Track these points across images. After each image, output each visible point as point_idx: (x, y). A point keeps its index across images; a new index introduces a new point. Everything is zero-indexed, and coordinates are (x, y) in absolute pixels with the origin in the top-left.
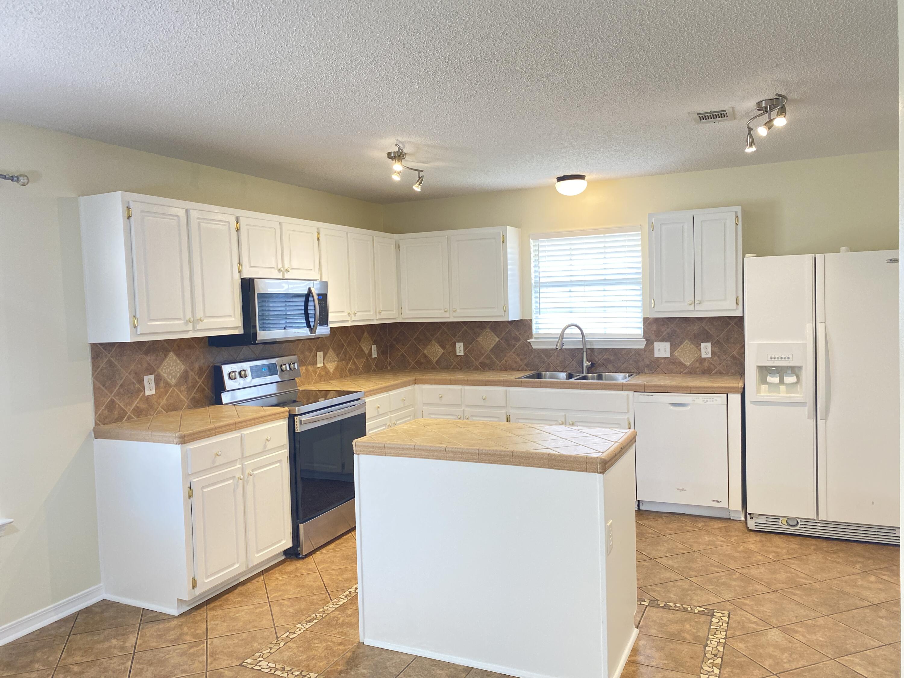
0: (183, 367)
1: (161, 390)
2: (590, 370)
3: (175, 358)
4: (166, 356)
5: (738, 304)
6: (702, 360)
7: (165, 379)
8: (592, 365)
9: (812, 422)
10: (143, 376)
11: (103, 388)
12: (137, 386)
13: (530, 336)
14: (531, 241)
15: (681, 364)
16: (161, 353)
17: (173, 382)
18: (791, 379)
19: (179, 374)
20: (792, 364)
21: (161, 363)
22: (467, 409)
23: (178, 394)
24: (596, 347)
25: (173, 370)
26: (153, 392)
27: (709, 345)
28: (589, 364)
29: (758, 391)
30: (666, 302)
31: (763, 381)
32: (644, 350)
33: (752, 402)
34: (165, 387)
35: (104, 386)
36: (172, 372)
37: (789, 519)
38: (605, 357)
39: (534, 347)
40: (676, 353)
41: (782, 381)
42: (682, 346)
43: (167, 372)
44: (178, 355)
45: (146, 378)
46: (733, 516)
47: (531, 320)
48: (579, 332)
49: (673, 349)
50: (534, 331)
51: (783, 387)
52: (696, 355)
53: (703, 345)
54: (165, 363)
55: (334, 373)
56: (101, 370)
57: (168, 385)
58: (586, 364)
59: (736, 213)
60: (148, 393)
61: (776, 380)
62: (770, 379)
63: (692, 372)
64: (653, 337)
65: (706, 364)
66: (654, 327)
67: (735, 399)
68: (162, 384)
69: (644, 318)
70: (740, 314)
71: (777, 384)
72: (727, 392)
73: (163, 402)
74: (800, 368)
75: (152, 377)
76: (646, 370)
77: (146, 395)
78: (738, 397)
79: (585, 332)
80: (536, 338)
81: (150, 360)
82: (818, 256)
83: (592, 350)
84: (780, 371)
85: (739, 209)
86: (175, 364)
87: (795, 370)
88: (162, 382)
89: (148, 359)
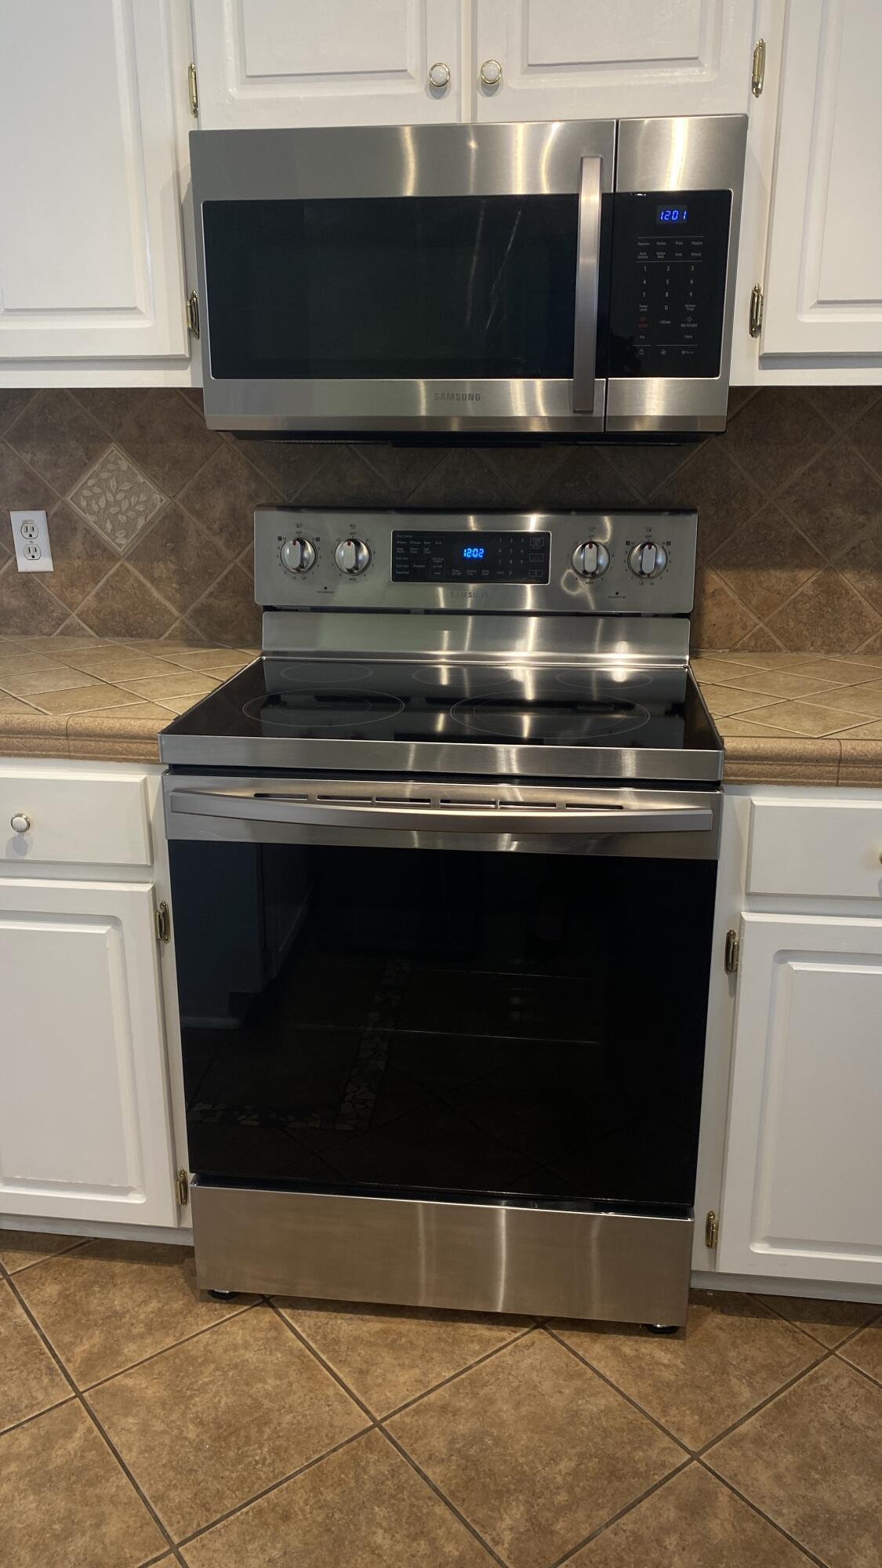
0: (159, 500)
1: (77, 563)
3: (124, 464)
4: (91, 457)
7: (88, 532)
10: (9, 511)
16: (73, 444)
17: (121, 543)
19: (141, 522)
21: (74, 477)
23: (142, 586)
25: (118, 503)
26: (45, 564)
34: (91, 557)
36: (113, 510)
43: (95, 508)
44: (141, 458)
45: (17, 518)
54: (87, 479)
57: (100, 550)
60: (25, 565)
68: (77, 545)
73: (88, 600)
75: (38, 518)
77: (20, 569)
81: (32, 463)
86: (126, 486)
88: (79, 536)
89: (26, 457)
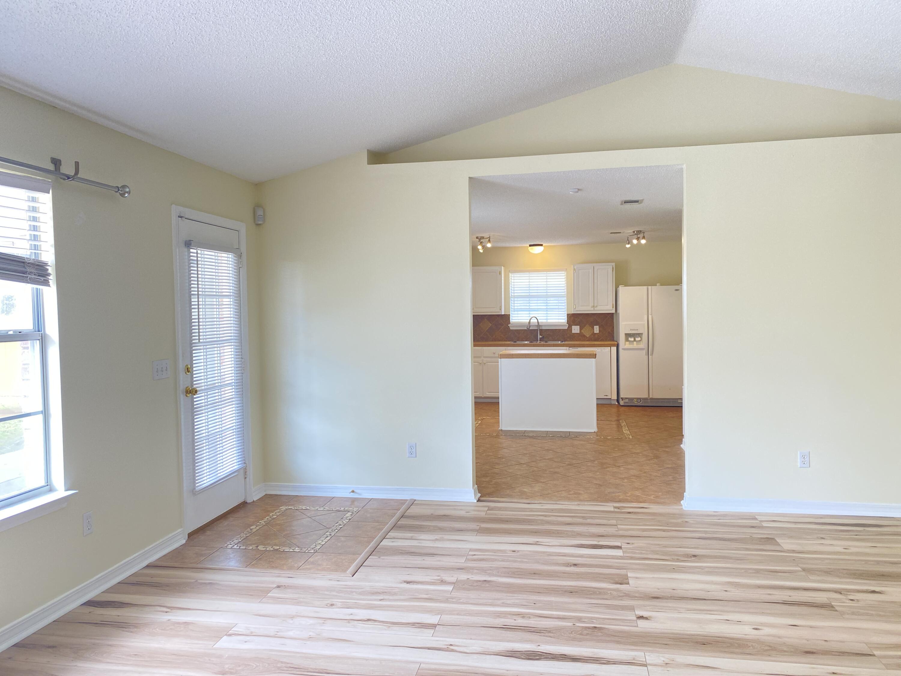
2: (541, 340)
5: (613, 307)
6: (594, 334)
8: (543, 337)
9: (647, 357)
13: (509, 323)
14: (510, 274)
15: (584, 336)
18: (638, 339)
20: (639, 333)
22: (485, 359)
24: (543, 328)
27: (598, 327)
28: (541, 337)
29: (625, 344)
30: (581, 306)
31: (627, 340)
32: (567, 330)
33: (623, 349)
37: (638, 399)
38: (548, 333)
39: (511, 329)
40: (582, 331)
41: (635, 340)
42: (585, 327)
46: (613, 402)
47: (509, 315)
48: (536, 321)
49: (581, 329)
50: (511, 321)
51: (635, 343)
52: (592, 332)
53: (595, 327)
58: (539, 337)
59: (613, 266)
61: (633, 339)
62: (630, 339)
63: (590, 339)
64: (572, 323)
65: (596, 336)
66: (572, 318)
67: (614, 349)
69: (567, 314)
70: (614, 311)
71: (632, 341)
72: (610, 346)
74: (642, 334)
76: (568, 339)
78: (615, 348)
79: (539, 321)
80: (512, 324)
82: (649, 287)
83: (541, 330)
84: (634, 335)
85: (614, 264)
87: (640, 335)
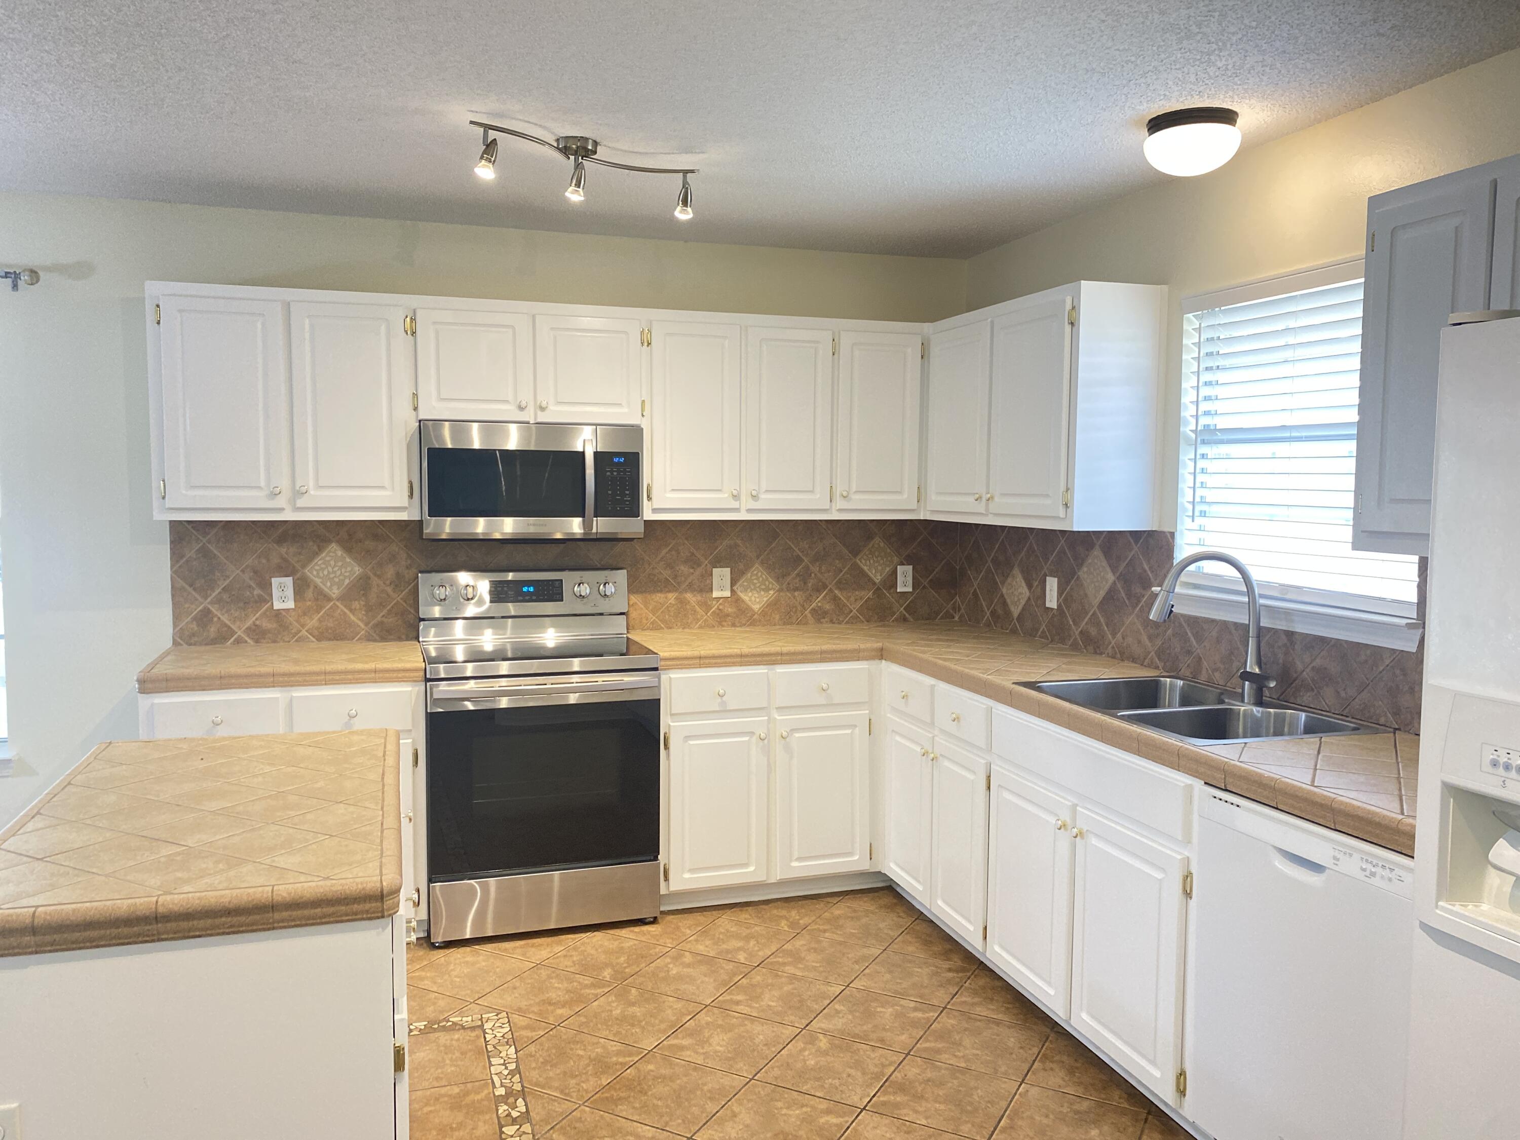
0: (358, 570)
1: (309, 603)
3: (339, 553)
4: (321, 549)
7: (316, 587)
10: (271, 578)
11: (190, 589)
12: (257, 592)
14: (1187, 316)
16: (311, 543)
17: (335, 592)
19: (347, 581)
21: (310, 559)
23: (345, 614)
25: (334, 572)
26: (291, 604)
28: (1254, 675)
29: (1450, 894)
34: (317, 600)
35: (191, 586)
36: (332, 576)
43: (321, 575)
44: (348, 550)
45: (275, 581)
47: (1172, 534)
54: (318, 561)
55: (764, 613)
56: (187, 561)
57: (322, 597)
58: (1250, 673)
60: (277, 605)
68: (309, 594)
73: (313, 622)
75: (289, 581)
77: (275, 608)
81: (287, 553)
86: (340, 564)
88: (311, 589)
89: (283, 550)
